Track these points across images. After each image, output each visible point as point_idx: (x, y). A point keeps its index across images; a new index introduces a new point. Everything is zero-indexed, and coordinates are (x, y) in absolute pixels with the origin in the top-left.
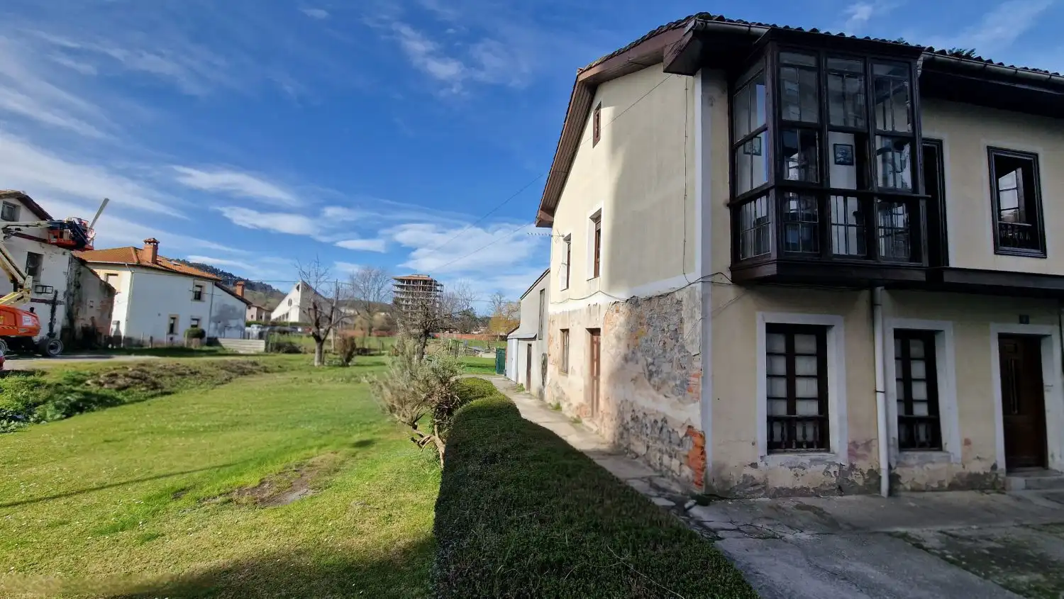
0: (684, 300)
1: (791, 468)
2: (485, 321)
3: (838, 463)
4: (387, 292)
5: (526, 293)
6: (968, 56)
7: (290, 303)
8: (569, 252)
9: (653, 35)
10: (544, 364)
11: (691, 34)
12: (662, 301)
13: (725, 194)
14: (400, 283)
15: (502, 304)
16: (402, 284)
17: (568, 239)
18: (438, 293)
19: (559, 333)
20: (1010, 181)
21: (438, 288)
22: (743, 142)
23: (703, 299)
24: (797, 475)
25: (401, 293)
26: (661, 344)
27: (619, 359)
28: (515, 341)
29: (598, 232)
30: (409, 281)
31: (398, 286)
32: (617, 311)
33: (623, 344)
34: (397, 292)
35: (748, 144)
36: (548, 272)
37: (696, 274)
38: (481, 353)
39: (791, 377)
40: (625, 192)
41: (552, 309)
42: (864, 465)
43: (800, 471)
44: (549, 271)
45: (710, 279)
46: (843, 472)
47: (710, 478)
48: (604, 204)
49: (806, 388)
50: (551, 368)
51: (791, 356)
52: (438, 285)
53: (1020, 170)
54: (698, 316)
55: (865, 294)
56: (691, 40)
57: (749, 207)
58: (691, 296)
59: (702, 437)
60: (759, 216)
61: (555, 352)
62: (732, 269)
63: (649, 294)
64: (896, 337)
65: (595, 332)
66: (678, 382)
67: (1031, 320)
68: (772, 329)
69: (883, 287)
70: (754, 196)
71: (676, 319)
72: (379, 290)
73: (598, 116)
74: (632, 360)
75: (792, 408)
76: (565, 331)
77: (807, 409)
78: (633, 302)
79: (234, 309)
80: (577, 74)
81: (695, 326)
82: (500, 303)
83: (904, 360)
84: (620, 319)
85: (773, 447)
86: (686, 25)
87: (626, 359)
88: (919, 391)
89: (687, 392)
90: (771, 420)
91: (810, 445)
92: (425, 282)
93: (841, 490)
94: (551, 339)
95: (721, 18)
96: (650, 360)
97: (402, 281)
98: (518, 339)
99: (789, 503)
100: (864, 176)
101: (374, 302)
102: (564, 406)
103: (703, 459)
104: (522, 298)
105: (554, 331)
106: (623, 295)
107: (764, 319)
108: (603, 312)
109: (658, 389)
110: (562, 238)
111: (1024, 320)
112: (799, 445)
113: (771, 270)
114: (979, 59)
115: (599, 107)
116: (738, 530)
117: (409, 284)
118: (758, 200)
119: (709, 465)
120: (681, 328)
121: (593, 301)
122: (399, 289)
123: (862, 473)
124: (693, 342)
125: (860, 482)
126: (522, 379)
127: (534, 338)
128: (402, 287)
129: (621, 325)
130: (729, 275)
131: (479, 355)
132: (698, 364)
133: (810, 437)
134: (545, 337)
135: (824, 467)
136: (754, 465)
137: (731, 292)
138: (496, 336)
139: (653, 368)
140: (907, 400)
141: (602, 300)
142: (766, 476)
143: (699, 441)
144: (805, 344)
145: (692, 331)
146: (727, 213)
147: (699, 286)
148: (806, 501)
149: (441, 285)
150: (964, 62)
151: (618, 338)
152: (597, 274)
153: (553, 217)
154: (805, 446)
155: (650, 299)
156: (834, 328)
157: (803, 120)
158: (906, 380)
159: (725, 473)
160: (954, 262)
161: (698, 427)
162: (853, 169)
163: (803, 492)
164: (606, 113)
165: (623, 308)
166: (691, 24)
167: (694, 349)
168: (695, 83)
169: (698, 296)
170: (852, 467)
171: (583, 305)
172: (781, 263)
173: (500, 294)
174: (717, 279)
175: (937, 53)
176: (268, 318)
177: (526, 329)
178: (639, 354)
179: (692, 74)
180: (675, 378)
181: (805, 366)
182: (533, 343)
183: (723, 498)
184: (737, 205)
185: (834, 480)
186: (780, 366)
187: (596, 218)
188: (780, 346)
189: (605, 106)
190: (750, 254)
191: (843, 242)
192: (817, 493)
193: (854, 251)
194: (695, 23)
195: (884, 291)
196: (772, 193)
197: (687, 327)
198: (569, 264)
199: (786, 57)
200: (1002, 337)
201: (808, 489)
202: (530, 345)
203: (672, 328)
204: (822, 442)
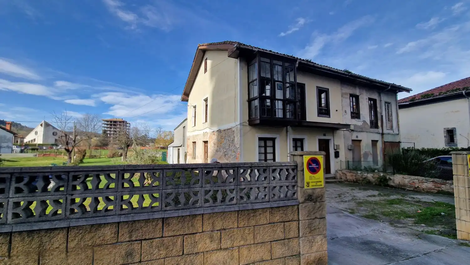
0: (235, 130)
5: (177, 128)
7: (36, 133)
8: (195, 112)
10: (186, 156)
11: (235, 48)
12: (229, 131)
13: (246, 98)
14: (106, 123)
16: (107, 123)
17: (195, 107)
18: (128, 128)
19: (192, 143)
22: (252, 82)
23: (240, 130)
25: (106, 127)
26: (228, 145)
27: (214, 151)
28: (171, 148)
29: (207, 106)
30: (111, 122)
31: (105, 124)
32: (214, 134)
33: (216, 146)
34: (105, 127)
35: (253, 83)
36: (186, 119)
37: (238, 123)
39: (266, 153)
40: (216, 92)
41: (188, 134)
45: (242, 124)
48: (209, 95)
49: (270, 156)
50: (188, 157)
51: (266, 147)
53: (325, 93)
54: (239, 136)
55: (285, 128)
56: (236, 50)
57: (253, 102)
58: (237, 130)
60: (255, 105)
61: (190, 151)
62: (249, 121)
64: (293, 141)
65: (206, 142)
66: (233, 157)
68: (260, 139)
70: (255, 99)
71: (232, 137)
73: (206, 62)
74: (219, 151)
76: (194, 143)
78: (219, 131)
79: (5, 137)
80: (198, 46)
81: (238, 138)
82: (160, 132)
83: (296, 147)
84: (215, 137)
86: (234, 44)
87: (217, 151)
92: (120, 122)
94: (188, 146)
96: (225, 150)
97: (108, 121)
98: (173, 147)
104: (175, 130)
105: (189, 143)
106: (216, 129)
107: (258, 136)
108: (209, 135)
109: (228, 160)
110: (192, 107)
111: (325, 135)
113: (258, 122)
115: (206, 59)
118: (255, 101)
120: (234, 140)
121: (205, 131)
122: (106, 126)
124: (237, 144)
127: (181, 146)
128: (108, 125)
129: (215, 139)
130: (248, 123)
132: (239, 150)
134: (186, 146)
137: (248, 128)
138: (159, 147)
139: (226, 154)
141: (208, 130)
144: (269, 143)
145: (237, 139)
146: (247, 103)
147: (239, 126)
150: (309, 63)
151: (215, 144)
152: (206, 121)
153: (188, 98)
155: (225, 130)
156: (277, 138)
157: (267, 77)
162: (282, 91)
164: (209, 62)
165: (216, 134)
166: (236, 45)
167: (238, 146)
168: (238, 61)
169: (239, 129)
171: (202, 132)
172: (260, 120)
174: (244, 124)
175: (302, 60)
176: (22, 142)
177: (177, 143)
178: (221, 149)
179: (237, 58)
180: (233, 156)
181: (269, 150)
184: (250, 101)
186: (263, 150)
187: (206, 100)
188: (263, 144)
189: (208, 60)
190: (254, 116)
193: (282, 117)
195: (290, 127)
196: (258, 99)
197: (236, 139)
198: (195, 117)
199: (262, 59)
200: (320, 140)
202: (179, 149)
203: (232, 139)
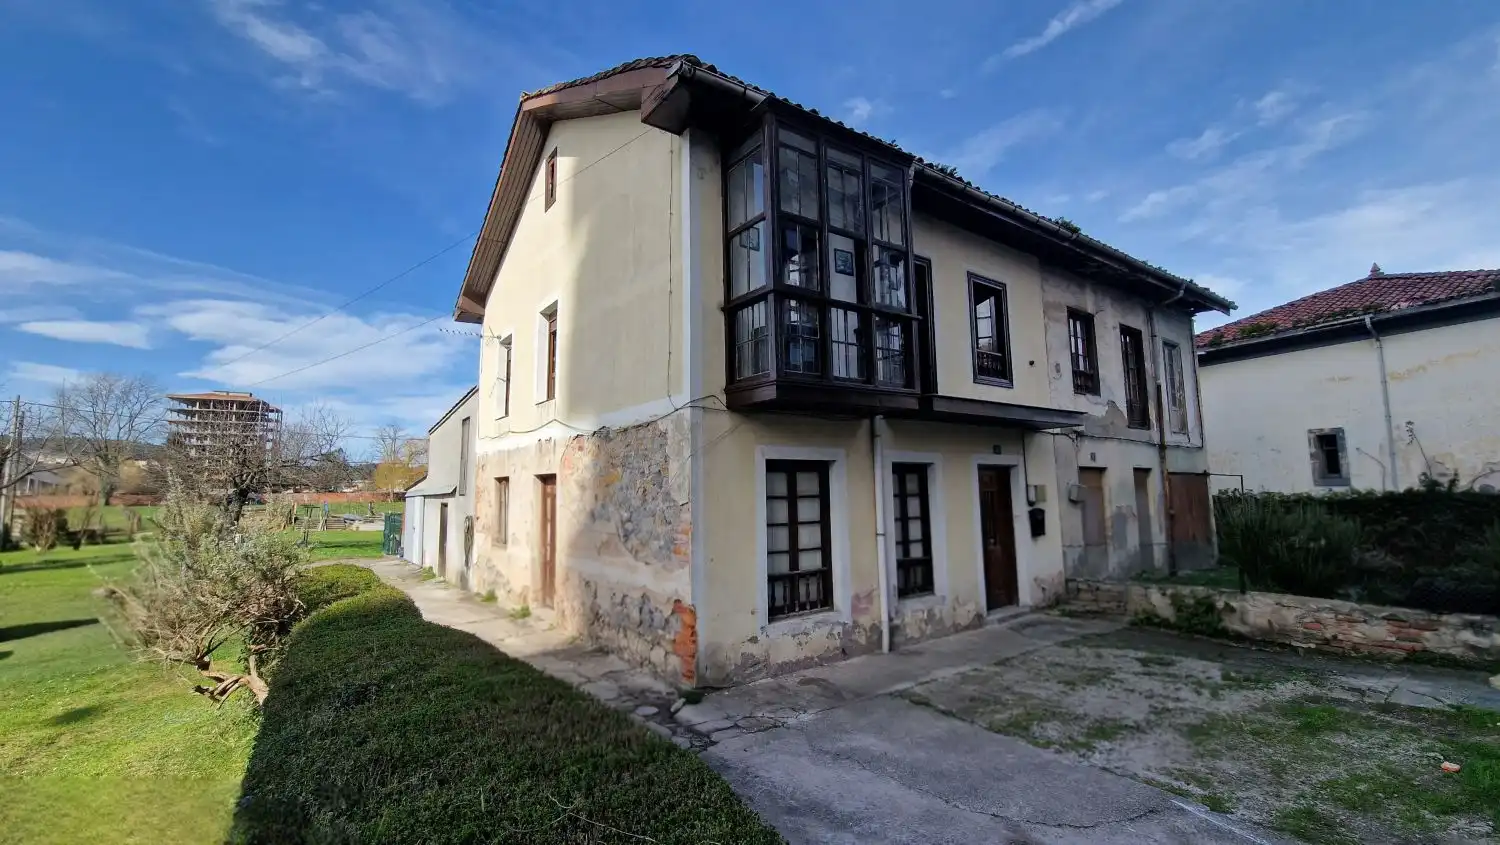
0: (670, 432)
1: (794, 636)
2: (368, 471)
3: (842, 621)
4: (156, 422)
5: (439, 424)
6: (951, 175)
8: (509, 362)
9: (627, 68)
10: (469, 532)
11: (675, 80)
12: (643, 432)
13: (720, 297)
14: (184, 406)
15: (398, 443)
16: (190, 408)
17: (507, 343)
18: (271, 425)
19: (494, 482)
20: (985, 308)
21: (272, 416)
22: (739, 232)
23: (693, 430)
24: (800, 644)
25: (186, 424)
26: (640, 493)
27: (583, 518)
28: (418, 501)
29: (553, 335)
30: (205, 403)
31: (179, 411)
32: (581, 448)
33: (589, 495)
34: (179, 423)
35: (744, 234)
36: (474, 391)
37: (684, 397)
38: (357, 523)
39: (793, 524)
40: (591, 280)
41: (481, 447)
42: (865, 621)
43: (803, 638)
44: (478, 390)
45: (700, 404)
46: (847, 633)
47: (702, 665)
48: (561, 293)
49: (809, 537)
50: (479, 538)
51: (793, 498)
52: (272, 411)
53: (992, 299)
54: (687, 453)
55: (866, 423)
56: (675, 88)
57: (746, 314)
58: (678, 426)
59: (693, 613)
60: (756, 326)
61: (486, 512)
62: (727, 391)
63: (624, 425)
64: (894, 472)
65: (548, 479)
66: (662, 543)
67: (1003, 451)
68: (773, 466)
69: (882, 416)
70: (751, 300)
71: (658, 457)
72: (132, 418)
73: (553, 165)
74: (601, 518)
75: (794, 564)
76: (503, 481)
77: (810, 562)
78: (603, 435)
80: (521, 99)
81: (682, 467)
82: (394, 440)
83: (902, 496)
84: (584, 461)
85: (775, 612)
86: (670, 65)
87: (593, 516)
88: (915, 530)
89: (673, 555)
90: (773, 579)
91: (813, 605)
92: (242, 405)
93: (845, 653)
94: (479, 495)
95: (712, 69)
96: (626, 515)
97: (192, 402)
98: (425, 496)
99: (791, 681)
100: (863, 288)
101: (118, 440)
102: (500, 593)
103: (694, 642)
104: (431, 431)
105: (484, 482)
106: (587, 426)
107: (763, 455)
108: (560, 450)
109: (635, 553)
110: (498, 342)
111: (997, 450)
112: (803, 607)
113: (769, 393)
114: (960, 179)
115: (554, 155)
116: (736, 726)
117: (206, 408)
118: (756, 306)
119: (702, 646)
120: (666, 469)
121: (544, 434)
122: (183, 417)
123: (865, 630)
124: (680, 487)
125: (863, 640)
126: (432, 560)
127: (452, 494)
128: (192, 414)
129: (586, 467)
130: (723, 398)
131: (354, 527)
132: (686, 516)
133: (814, 596)
134: (471, 490)
135: (827, 629)
136: (754, 640)
137: (726, 421)
138: (389, 494)
139: (629, 526)
140: (904, 542)
141: (558, 433)
142: (767, 651)
143: (687, 618)
144: (807, 484)
145: (679, 470)
146: (721, 319)
147: (687, 412)
148: (809, 673)
149: (278, 411)
150: (949, 180)
151: (583, 488)
152: (551, 395)
153: (484, 307)
154: (808, 607)
155: (626, 430)
156: (836, 464)
157: (803, 215)
158: (903, 519)
159: (721, 657)
160: (943, 390)
161: (687, 601)
162: (852, 280)
163: (806, 663)
164: (564, 165)
165: (588, 444)
166: (676, 66)
167: (681, 498)
168: (682, 145)
169: (686, 425)
170: (856, 625)
171: (530, 441)
172: (781, 385)
173: (396, 425)
174: (709, 403)
175: (926, 165)
177: (436, 483)
178: (611, 509)
179: (679, 133)
180: (657, 538)
181: (808, 510)
182: (450, 501)
183: (718, 689)
184: (732, 309)
185: (838, 643)
186: (782, 512)
187: (551, 314)
188: (781, 487)
189: (562, 156)
190: (748, 372)
191: (844, 363)
192: (824, 660)
193: (854, 374)
194: (682, 65)
195: (883, 422)
196: (771, 297)
197: (673, 467)
198: (508, 380)
199: (785, 136)
200: (982, 468)
201: (812, 658)
202: (445, 505)
203: (655, 469)
204: (826, 600)
